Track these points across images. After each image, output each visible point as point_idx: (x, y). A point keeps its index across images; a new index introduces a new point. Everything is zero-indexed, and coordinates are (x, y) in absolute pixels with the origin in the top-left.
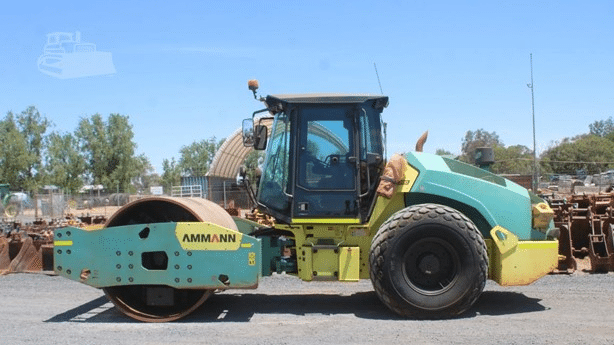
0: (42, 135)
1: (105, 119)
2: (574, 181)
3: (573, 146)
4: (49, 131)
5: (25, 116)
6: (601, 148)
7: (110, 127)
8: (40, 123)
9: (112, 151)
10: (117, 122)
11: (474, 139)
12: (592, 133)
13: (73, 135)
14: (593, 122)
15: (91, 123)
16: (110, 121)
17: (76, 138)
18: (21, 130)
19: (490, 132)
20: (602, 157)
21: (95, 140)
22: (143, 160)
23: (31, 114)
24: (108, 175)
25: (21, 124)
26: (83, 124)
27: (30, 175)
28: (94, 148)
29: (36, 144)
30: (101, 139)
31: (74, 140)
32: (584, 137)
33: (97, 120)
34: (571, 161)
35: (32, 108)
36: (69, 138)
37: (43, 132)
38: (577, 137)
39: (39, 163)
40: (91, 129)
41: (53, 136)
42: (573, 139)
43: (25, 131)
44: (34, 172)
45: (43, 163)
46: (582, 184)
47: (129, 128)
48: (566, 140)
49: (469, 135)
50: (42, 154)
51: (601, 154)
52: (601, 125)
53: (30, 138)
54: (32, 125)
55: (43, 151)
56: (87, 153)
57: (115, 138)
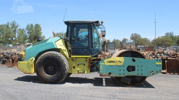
0: (17, 29)
1: (34, 25)
2: (164, 49)
3: (161, 39)
4: (18, 28)
5: (12, 23)
6: (168, 40)
7: (35, 27)
8: (16, 26)
9: (35, 34)
10: (37, 26)
11: (134, 36)
12: (166, 35)
13: (24, 29)
14: (166, 33)
15: (30, 26)
16: (35, 26)
17: (25, 30)
18: (11, 27)
19: (138, 34)
20: (169, 42)
21: (31, 31)
22: (44, 37)
23: (14, 23)
24: (34, 41)
25: (11, 25)
26: (28, 26)
27: (13, 40)
28: (31, 33)
29: (15, 31)
30: (32, 30)
31: (24, 31)
32: (164, 37)
33: (32, 25)
34: (160, 43)
35: (14, 21)
36: (23, 30)
37: (17, 28)
38: (162, 37)
39: (15, 36)
40: (30, 28)
41: (20, 29)
42: (161, 37)
43: (12, 27)
44: (14, 39)
45: (17, 36)
46: (166, 50)
47: (41, 28)
48: (159, 37)
49: (132, 34)
50: (16, 34)
51: (168, 41)
52: (168, 34)
53: (13, 29)
54: (14, 26)
55: (17, 33)
56: (28, 34)
57: (36, 31)
